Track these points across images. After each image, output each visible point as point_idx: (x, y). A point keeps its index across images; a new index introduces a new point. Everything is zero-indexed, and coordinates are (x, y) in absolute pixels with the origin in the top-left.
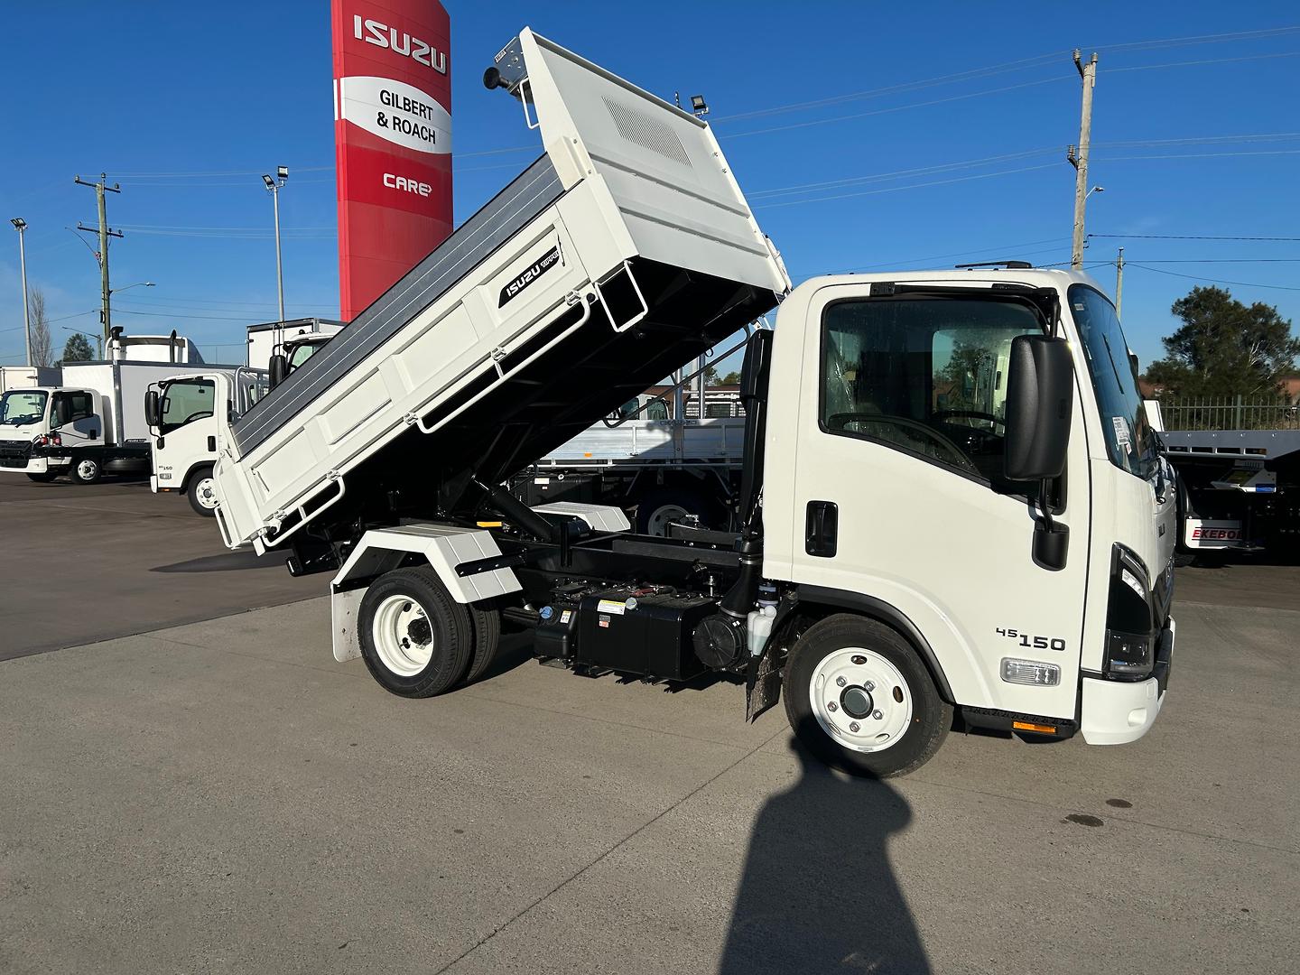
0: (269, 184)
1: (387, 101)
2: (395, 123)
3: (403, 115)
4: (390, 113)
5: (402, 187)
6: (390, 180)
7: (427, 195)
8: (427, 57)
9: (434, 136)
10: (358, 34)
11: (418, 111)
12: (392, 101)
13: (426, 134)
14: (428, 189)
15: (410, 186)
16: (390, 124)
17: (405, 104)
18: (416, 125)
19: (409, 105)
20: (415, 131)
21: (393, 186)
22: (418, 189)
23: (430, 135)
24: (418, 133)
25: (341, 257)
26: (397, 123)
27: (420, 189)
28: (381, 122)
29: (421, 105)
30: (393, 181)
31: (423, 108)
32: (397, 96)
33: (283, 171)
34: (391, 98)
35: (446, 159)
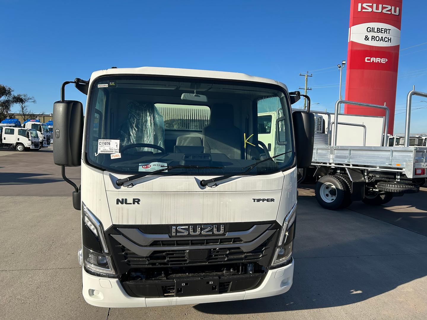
0: (339, 67)
1: (369, 31)
2: (372, 38)
3: (375, 35)
4: (370, 35)
5: (373, 61)
6: (368, 60)
7: (385, 63)
8: (390, 10)
9: (390, 40)
10: (359, 10)
11: (383, 32)
12: (372, 30)
13: (386, 40)
14: (386, 60)
15: (377, 60)
16: (370, 39)
17: (377, 30)
18: (382, 37)
19: (379, 30)
20: (382, 39)
21: (369, 61)
22: (381, 61)
23: (388, 40)
24: (383, 40)
25: (346, 89)
26: (373, 38)
27: (382, 61)
28: (366, 39)
29: (385, 29)
30: (369, 60)
31: (386, 30)
32: (374, 28)
33: (344, 62)
34: (371, 29)
35: (397, 48)
